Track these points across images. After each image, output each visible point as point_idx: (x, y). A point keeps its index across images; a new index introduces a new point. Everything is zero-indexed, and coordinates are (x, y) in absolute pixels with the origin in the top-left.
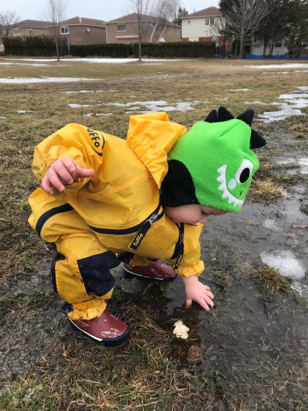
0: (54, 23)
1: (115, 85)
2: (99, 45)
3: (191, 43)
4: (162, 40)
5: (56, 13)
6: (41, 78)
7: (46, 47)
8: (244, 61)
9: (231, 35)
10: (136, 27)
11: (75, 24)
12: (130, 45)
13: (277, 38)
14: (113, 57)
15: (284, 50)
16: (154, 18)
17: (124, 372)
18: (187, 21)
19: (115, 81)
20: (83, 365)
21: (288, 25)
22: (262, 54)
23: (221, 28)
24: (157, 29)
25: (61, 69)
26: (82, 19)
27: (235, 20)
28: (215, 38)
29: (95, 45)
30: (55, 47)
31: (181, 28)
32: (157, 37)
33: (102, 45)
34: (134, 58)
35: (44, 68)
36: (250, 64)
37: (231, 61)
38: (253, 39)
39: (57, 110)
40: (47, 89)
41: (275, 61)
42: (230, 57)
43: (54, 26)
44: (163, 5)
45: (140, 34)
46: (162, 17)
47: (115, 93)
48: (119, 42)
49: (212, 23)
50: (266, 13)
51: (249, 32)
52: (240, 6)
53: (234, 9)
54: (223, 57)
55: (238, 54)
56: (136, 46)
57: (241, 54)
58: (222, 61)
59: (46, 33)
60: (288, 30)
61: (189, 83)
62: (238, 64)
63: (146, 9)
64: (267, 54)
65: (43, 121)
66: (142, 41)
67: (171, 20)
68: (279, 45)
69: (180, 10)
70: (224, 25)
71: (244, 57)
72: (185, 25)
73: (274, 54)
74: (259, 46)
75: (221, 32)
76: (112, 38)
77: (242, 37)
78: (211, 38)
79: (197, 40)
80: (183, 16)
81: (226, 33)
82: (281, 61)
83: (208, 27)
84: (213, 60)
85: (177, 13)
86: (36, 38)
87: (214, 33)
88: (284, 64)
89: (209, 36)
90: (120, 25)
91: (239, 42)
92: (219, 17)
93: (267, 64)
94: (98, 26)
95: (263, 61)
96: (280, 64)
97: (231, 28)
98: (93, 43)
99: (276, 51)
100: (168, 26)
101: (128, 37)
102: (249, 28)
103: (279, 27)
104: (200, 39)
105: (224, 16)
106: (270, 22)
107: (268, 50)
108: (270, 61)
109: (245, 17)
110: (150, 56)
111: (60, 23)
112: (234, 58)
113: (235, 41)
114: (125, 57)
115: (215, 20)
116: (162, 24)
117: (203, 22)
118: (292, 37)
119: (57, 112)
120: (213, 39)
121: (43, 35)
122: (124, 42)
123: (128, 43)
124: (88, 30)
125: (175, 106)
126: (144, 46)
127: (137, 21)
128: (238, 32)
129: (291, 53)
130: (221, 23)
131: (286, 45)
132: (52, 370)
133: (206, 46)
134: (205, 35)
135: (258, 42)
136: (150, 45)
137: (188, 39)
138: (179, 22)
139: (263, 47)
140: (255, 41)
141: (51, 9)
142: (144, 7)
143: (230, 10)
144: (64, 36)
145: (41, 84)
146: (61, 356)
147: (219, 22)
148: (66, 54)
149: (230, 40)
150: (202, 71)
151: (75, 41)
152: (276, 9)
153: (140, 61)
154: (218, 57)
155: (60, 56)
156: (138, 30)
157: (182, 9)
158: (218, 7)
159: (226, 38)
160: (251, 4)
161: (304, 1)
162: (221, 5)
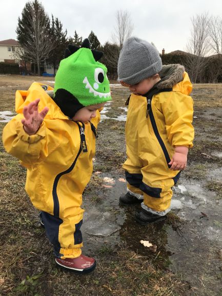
8: (42, 77)
9: (29, 60)
22: (53, 74)
23: (21, 55)
27: (31, 50)
36: (47, 80)
37: (32, 77)
38: (45, 63)
42: (30, 75)
49: (13, 50)
50: (52, 48)
51: (42, 59)
52: (33, 41)
53: (29, 42)
54: (26, 74)
55: (37, 73)
57: (39, 73)
58: (26, 77)
62: (38, 80)
70: (24, 53)
71: (41, 75)
74: (50, 68)
75: (22, 57)
77: (38, 62)
79: (3, 61)
81: (25, 58)
83: (11, 53)
84: (19, 76)
87: (16, 57)
89: (13, 58)
91: (37, 65)
92: (18, 47)
97: (29, 55)
102: (42, 56)
104: (5, 60)
105: (22, 46)
106: (56, 53)
109: (39, 49)
112: (33, 75)
113: (33, 64)
115: (16, 49)
117: (5, 49)
120: (16, 62)
128: (34, 58)
130: (21, 51)
133: (12, 66)
134: (9, 58)
135: (49, 66)
140: (47, 65)
143: (27, 43)
147: (19, 50)
149: (29, 63)
150: (12, 84)
152: (58, 46)
154: (21, 74)
158: (17, 40)
159: (26, 61)
160: (41, 41)
161: (75, 42)
162: (19, 39)
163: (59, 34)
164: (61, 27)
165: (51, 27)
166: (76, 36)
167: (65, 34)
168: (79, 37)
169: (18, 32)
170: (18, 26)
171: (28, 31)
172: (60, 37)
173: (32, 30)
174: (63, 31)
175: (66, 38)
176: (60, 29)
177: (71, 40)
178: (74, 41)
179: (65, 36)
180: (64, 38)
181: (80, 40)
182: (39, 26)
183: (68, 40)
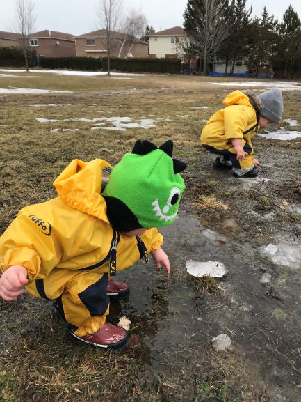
0: (23, 35)
1: (83, 98)
2: (68, 58)
3: (158, 59)
4: (130, 55)
5: (26, 26)
6: (9, 88)
7: (15, 58)
8: (207, 78)
9: (195, 53)
10: (105, 42)
11: (44, 37)
12: (99, 59)
13: (237, 58)
14: (82, 69)
15: (244, 69)
16: (122, 35)
17: (75, 359)
18: (154, 39)
19: (83, 95)
20: (41, 355)
21: (248, 46)
22: (224, 72)
23: (186, 47)
24: (125, 45)
25: (29, 80)
26: (51, 32)
27: (199, 39)
28: (180, 56)
29: (64, 58)
30: (24, 58)
31: (148, 45)
32: (125, 52)
33: (72, 58)
34: (103, 71)
35: (12, 79)
36: (213, 81)
37: (195, 77)
38: (215, 58)
39: (25, 124)
40: (16, 101)
41: (236, 79)
42: (194, 74)
43: (23, 38)
44: (131, 24)
45: (108, 50)
46: (130, 33)
47: (83, 107)
48: (89, 56)
49: (178, 41)
50: (227, 34)
51: (212, 52)
52: (203, 27)
53: (198, 29)
54: (188, 74)
55: (202, 71)
56: (105, 60)
57: (204, 71)
58: (187, 77)
59: (15, 44)
60: (247, 51)
61: (155, 99)
62: (202, 80)
63: (115, 26)
64: (229, 72)
65: (10, 136)
66: (111, 55)
67: (139, 37)
68: (239, 64)
69: (147, 28)
70: (189, 44)
71: (207, 74)
72: (152, 42)
73: (235, 72)
74: (221, 64)
75: (185, 50)
76: (82, 52)
77: (205, 55)
78: (177, 55)
79: (164, 56)
80: (151, 33)
81: (191, 52)
82: (241, 79)
83: (174, 45)
84: (179, 75)
85: (145, 30)
86: (4, 49)
87: (179, 50)
88: (244, 82)
89: (174, 53)
90: (89, 39)
91: (203, 60)
92: (183, 36)
93: (228, 81)
94: (68, 40)
95: (225, 79)
96: (240, 82)
97: (195, 47)
98: (62, 56)
99: (237, 70)
100: (136, 43)
101: (97, 51)
102: (211, 48)
103: (240, 47)
104: (167, 55)
105: (188, 36)
106: (231, 43)
107: (229, 68)
108: (231, 79)
109: (208, 38)
110: (118, 70)
111: (29, 36)
112: (198, 75)
113: (199, 59)
114: (94, 70)
115: (180, 39)
116: (130, 40)
117: (168, 40)
118: (251, 58)
119: (25, 127)
120: (179, 56)
121: (12, 47)
122: (93, 56)
123: (97, 57)
124: (58, 43)
125: (139, 123)
126: (113, 60)
127: (105, 36)
128: (201, 51)
129: (250, 72)
130: (186, 42)
131: (246, 64)
132: (15, 360)
133: (173, 63)
134: (170, 52)
135: (220, 61)
136: (119, 60)
137: (155, 55)
138: (146, 39)
139: (224, 66)
140: (218, 59)
141: (21, 21)
142: (112, 24)
143: (195, 30)
144: (34, 48)
145: (10, 96)
146: (23, 349)
147: (184, 41)
148: (36, 66)
149: (194, 58)
150: (167, 87)
151: (44, 53)
152: (236, 31)
153: (109, 75)
154: (183, 73)
155: (29, 67)
156: (106, 45)
157: (150, 27)
158: (183, 27)
159: (190, 56)
160: (213, 26)
161: (262, 24)
162: (185, 25)
163: (240, 14)
164: (244, 4)
165: (230, 4)
166: (265, 15)
167: (249, 13)
168: (269, 15)
169: (186, 16)
170: (187, 7)
171: (198, 13)
172: (241, 18)
173: (204, 12)
174: (246, 9)
175: (249, 18)
176: (242, 6)
177: (256, 21)
178: (260, 22)
179: (249, 16)
180: (246, 20)
181: (270, 21)
182: (212, 5)
183: (252, 22)
